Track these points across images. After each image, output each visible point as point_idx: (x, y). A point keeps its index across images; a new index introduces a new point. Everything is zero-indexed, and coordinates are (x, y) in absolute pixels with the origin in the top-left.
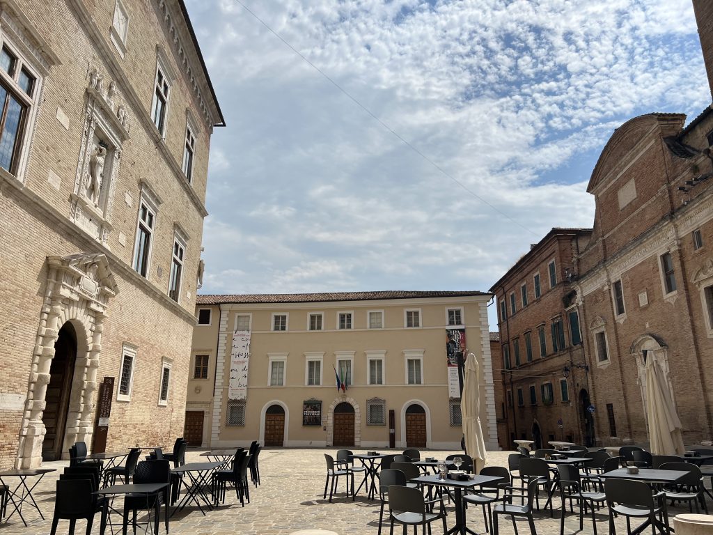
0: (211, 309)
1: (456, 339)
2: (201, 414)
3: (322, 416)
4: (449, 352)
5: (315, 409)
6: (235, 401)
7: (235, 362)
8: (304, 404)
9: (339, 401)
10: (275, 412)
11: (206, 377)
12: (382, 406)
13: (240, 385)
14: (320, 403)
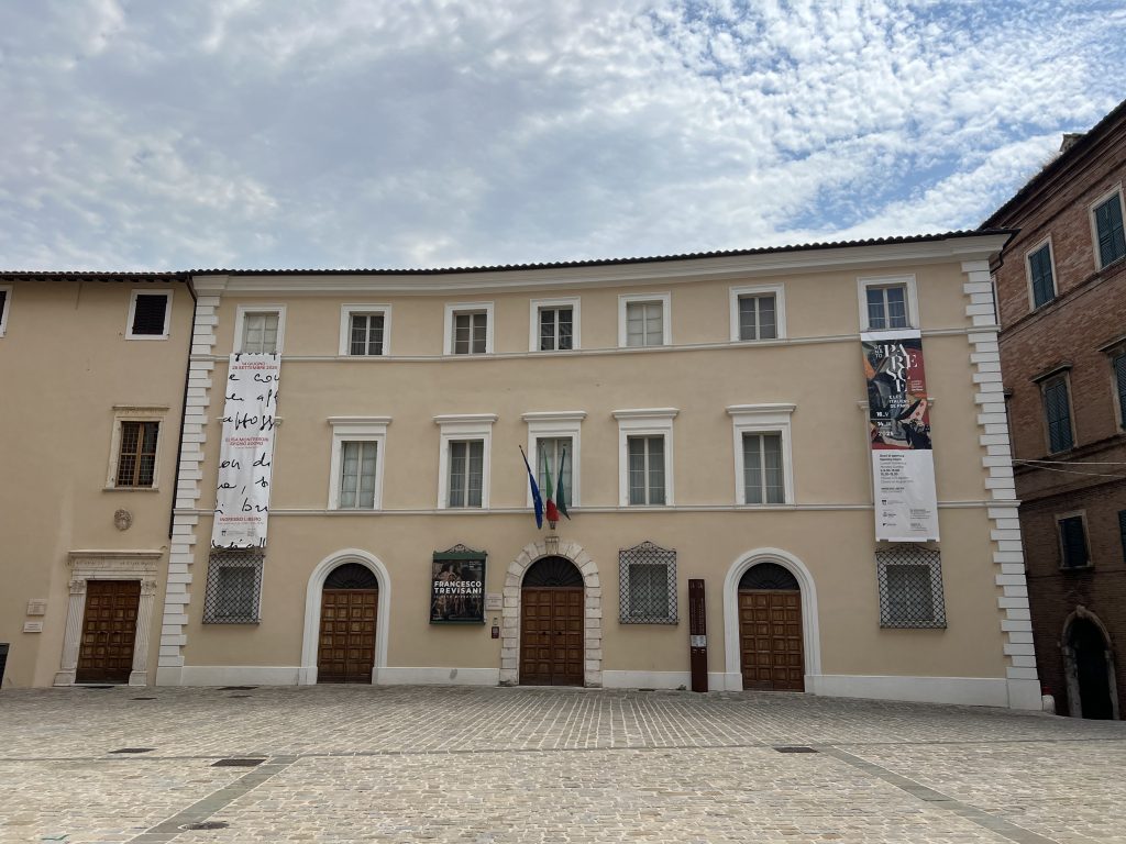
0: (169, 293)
1: (895, 369)
2: (131, 590)
3: (488, 595)
4: (876, 407)
5: (467, 576)
6: (233, 552)
7: (232, 442)
8: (435, 561)
9: (536, 552)
10: (351, 582)
11: (150, 483)
12: (665, 567)
13: (247, 507)
14: (481, 559)
